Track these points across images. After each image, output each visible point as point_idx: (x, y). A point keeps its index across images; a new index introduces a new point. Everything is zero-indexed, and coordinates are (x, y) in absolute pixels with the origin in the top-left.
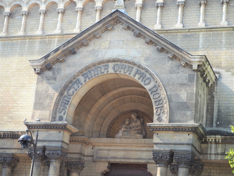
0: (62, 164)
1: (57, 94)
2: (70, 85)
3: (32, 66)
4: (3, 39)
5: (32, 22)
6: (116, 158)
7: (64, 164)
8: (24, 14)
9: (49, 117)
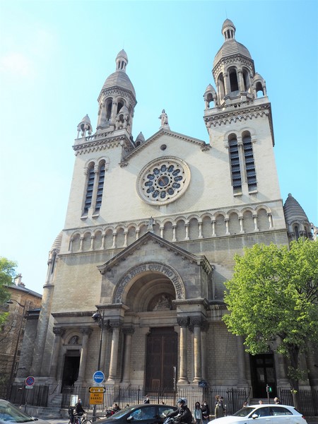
2: (123, 280)
3: (99, 269)
4: (80, 254)
6: (154, 324)
7: (122, 330)
8: (92, 238)
9: (111, 301)
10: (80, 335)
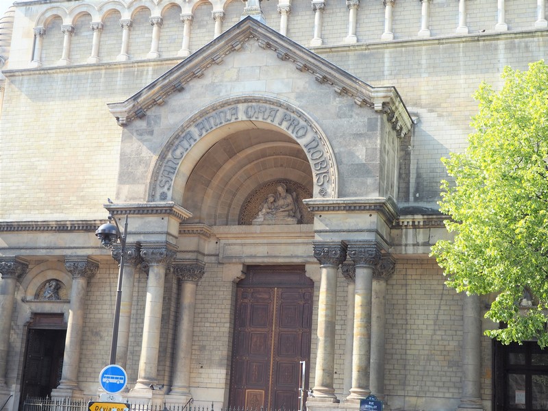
0: (168, 269)
1: (155, 158)
2: (177, 142)
3: (113, 113)
4: (62, 70)
5: (109, 41)
6: (255, 257)
7: (172, 270)
8: (95, 27)
9: (145, 195)
10: (64, 277)
